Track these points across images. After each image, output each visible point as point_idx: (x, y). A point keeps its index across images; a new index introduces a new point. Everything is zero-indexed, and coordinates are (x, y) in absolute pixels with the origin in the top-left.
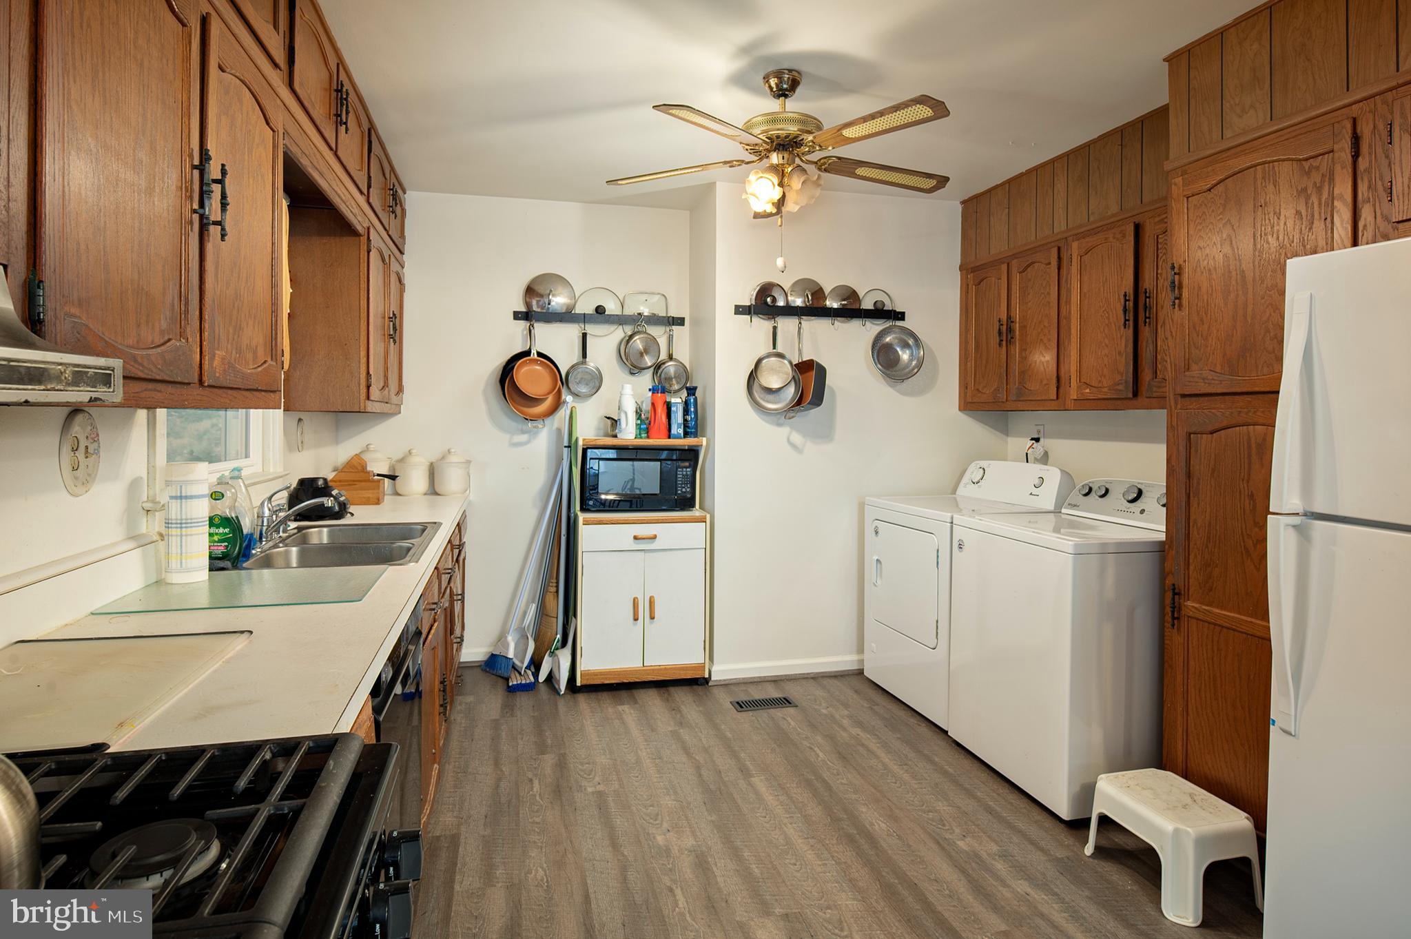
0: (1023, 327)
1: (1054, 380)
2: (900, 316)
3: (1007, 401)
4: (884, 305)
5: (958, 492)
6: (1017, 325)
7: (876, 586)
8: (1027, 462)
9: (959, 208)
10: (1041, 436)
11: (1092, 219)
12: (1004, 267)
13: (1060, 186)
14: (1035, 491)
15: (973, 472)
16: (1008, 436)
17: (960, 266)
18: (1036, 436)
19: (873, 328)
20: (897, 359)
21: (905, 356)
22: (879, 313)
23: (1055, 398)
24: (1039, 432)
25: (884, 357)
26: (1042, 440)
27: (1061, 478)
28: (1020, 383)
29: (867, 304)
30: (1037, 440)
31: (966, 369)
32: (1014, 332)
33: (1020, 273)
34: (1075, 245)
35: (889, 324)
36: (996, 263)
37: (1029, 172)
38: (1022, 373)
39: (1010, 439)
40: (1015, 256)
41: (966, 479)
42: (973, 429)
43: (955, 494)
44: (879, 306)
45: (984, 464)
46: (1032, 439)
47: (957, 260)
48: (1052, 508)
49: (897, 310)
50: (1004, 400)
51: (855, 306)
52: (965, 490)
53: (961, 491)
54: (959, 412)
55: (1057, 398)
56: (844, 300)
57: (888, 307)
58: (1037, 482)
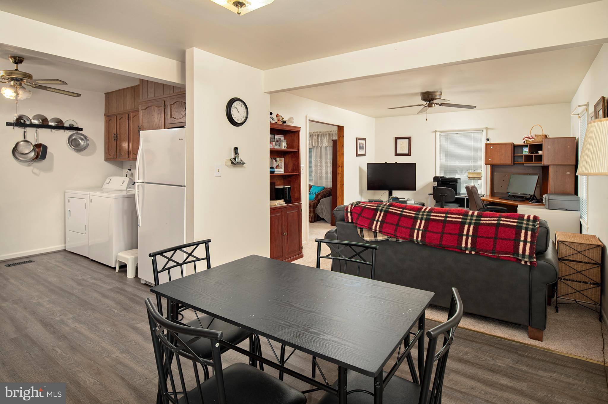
0: (120, 136)
1: (127, 152)
2: (81, 129)
3: (117, 158)
4: (73, 125)
5: (103, 187)
6: (119, 135)
7: (69, 219)
8: (127, 177)
9: (104, 95)
10: (131, 169)
11: (135, 108)
12: (116, 117)
13: (128, 96)
14: (122, 185)
15: (108, 181)
16: (123, 169)
17: (104, 114)
18: (130, 169)
19: (69, 133)
20: (79, 144)
21: (82, 143)
22: (71, 128)
23: (127, 157)
24: (130, 168)
25: (73, 143)
26: (131, 170)
27: (129, 180)
28: (120, 153)
29: (67, 125)
30: (130, 170)
31: (106, 148)
32: (118, 137)
33: (119, 119)
34: (131, 114)
35: (76, 132)
36: (113, 115)
37: (121, 90)
38: (120, 150)
39: (124, 170)
40: (118, 114)
41: (105, 183)
42: (109, 167)
43: (102, 188)
44: (71, 126)
45: (111, 178)
46: (128, 170)
47: (104, 112)
48: (125, 189)
49: (79, 127)
50: (116, 158)
51: (61, 125)
52: (105, 186)
53: (104, 187)
54: (105, 162)
55: (128, 157)
56: (57, 123)
57: (75, 126)
58: (122, 182)
